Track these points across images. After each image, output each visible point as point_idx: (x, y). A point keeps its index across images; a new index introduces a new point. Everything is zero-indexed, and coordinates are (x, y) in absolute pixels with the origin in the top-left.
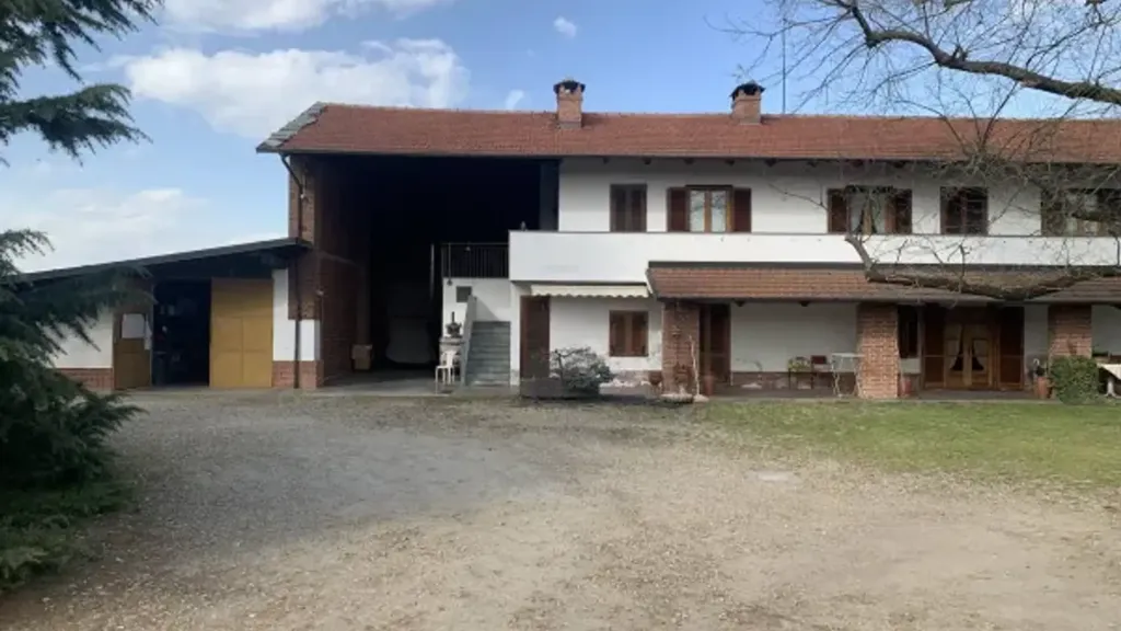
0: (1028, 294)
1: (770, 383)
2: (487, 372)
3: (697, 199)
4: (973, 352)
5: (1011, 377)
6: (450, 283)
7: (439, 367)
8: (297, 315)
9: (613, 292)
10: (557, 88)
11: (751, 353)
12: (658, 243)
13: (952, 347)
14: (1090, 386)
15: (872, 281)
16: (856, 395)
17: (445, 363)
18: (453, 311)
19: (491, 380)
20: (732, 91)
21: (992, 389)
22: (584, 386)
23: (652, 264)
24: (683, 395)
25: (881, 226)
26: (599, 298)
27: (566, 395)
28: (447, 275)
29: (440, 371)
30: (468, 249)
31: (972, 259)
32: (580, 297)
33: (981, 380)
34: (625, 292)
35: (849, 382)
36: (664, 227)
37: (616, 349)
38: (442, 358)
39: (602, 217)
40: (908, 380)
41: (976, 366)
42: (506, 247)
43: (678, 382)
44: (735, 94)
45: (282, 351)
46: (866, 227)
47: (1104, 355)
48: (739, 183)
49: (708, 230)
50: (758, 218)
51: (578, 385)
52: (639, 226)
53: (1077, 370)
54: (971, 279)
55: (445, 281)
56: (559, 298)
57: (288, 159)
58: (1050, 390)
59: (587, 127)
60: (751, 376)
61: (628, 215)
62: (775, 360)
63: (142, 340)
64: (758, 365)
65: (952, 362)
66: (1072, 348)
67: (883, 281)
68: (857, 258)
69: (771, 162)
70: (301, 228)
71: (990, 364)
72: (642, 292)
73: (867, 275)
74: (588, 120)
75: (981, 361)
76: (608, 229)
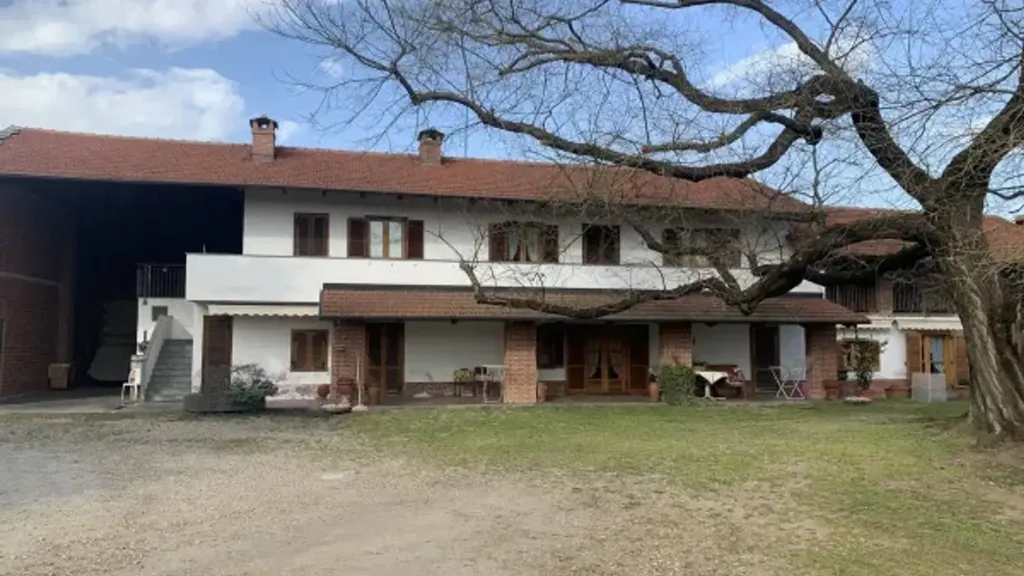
0: (594, 314)
1: (438, 392)
2: (172, 387)
3: (376, 228)
4: (610, 362)
5: (640, 382)
6: (145, 303)
7: (125, 385)
9: (290, 312)
10: (251, 122)
11: (421, 366)
12: (338, 266)
13: (592, 359)
14: (688, 390)
15: (479, 302)
16: (502, 401)
17: (133, 380)
18: (146, 328)
19: (174, 396)
20: (419, 133)
21: (627, 394)
22: (244, 399)
23: (327, 286)
24: (344, 404)
25: (534, 257)
26: (285, 318)
27: (229, 409)
28: (142, 296)
29: (128, 388)
30: (165, 270)
31: (548, 283)
32: (256, 316)
33: (617, 386)
34: (301, 312)
35: (495, 389)
36: (344, 253)
37: (297, 365)
38: (131, 376)
39: (286, 243)
40: (546, 387)
41: (613, 375)
42: (183, 269)
43: (341, 392)
44: (420, 138)
46: (522, 256)
47: (702, 364)
48: (414, 216)
49: (386, 256)
50: (430, 248)
51: (239, 399)
52: (321, 250)
53: (679, 376)
54: (551, 299)
55: (141, 301)
56: (240, 317)
58: (661, 393)
59: (280, 160)
60: (421, 386)
61: (310, 240)
62: (444, 372)
64: (430, 378)
65: (594, 371)
66: (676, 359)
67: (485, 302)
68: (468, 282)
69: (436, 198)
71: (624, 374)
72: (314, 312)
73: (476, 297)
74: (280, 153)
75: (617, 370)
76: (291, 253)
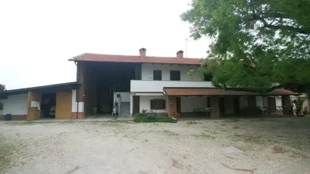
2: (124, 114)
6: (115, 93)
8: (78, 101)
9: (155, 95)
10: (140, 50)
18: (116, 99)
19: (126, 116)
20: (177, 52)
23: (164, 88)
28: (115, 91)
34: (158, 95)
37: (152, 108)
38: (113, 111)
42: (130, 84)
44: (178, 53)
45: (74, 110)
52: (160, 79)
55: (114, 93)
56: (142, 96)
57: (77, 63)
63: (37, 107)
64: (187, 110)
70: (79, 80)
72: (162, 94)
74: (147, 58)
76: (153, 80)
